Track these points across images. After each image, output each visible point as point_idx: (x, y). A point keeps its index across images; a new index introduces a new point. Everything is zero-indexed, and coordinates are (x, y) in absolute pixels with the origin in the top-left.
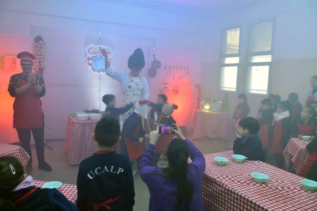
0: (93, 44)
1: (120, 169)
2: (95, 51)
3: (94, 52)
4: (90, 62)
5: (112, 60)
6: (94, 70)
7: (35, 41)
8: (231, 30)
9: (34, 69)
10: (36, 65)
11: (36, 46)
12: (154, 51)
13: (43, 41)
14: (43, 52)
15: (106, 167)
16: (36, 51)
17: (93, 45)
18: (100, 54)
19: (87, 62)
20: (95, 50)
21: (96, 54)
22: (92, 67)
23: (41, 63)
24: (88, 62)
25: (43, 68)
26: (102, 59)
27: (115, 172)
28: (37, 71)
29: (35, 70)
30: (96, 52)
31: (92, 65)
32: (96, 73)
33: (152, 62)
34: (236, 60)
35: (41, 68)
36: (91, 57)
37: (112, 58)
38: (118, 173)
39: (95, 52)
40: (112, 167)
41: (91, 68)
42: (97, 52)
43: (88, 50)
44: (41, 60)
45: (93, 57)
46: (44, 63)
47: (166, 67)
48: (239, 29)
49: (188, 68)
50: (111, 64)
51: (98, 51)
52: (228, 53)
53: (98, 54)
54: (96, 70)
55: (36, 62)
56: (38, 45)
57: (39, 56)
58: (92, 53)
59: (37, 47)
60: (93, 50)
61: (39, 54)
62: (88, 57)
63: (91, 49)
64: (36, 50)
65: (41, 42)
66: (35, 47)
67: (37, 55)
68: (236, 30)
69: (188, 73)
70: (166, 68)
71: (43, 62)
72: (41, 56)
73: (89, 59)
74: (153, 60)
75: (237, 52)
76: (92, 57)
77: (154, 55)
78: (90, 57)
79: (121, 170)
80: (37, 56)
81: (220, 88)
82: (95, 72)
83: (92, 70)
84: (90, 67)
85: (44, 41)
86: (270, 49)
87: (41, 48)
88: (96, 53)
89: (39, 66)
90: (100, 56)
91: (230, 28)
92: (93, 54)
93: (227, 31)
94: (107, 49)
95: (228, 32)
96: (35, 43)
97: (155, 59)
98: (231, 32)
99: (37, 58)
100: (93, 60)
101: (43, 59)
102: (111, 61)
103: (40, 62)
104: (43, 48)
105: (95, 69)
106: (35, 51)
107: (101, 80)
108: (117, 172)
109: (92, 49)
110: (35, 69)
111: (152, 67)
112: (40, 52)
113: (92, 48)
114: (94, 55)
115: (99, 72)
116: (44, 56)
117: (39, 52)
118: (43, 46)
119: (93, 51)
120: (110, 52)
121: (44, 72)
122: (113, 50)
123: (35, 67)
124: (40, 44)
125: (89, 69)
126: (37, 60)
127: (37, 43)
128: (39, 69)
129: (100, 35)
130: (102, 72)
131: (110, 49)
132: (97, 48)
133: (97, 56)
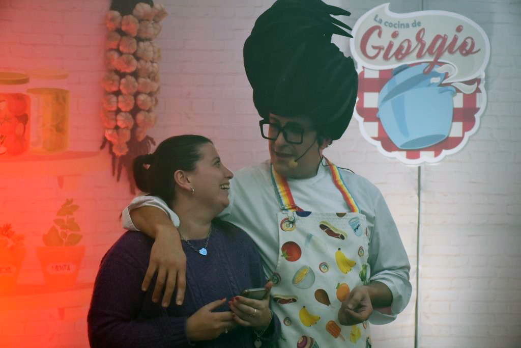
0: (387, 5)
2: (396, 43)
3: (391, 45)
4: (371, 100)
5: (482, 87)
6: (389, 145)
7: (113, 7)
9: (107, 146)
10: (117, 128)
11: (119, 31)
14: (152, 62)
16: (120, 53)
17: (385, 11)
18: (419, 55)
20: (395, 35)
21: (398, 59)
22: (381, 129)
23: (140, 117)
24: (362, 101)
25: (147, 138)
26: (430, 85)
28: (118, 154)
29: (111, 152)
30: (401, 48)
31: (380, 114)
32: (400, 156)
35: (141, 138)
36: (376, 75)
37: (483, 76)
39: (394, 50)
41: (376, 135)
42: (406, 45)
43: (360, 38)
44: (142, 97)
45: (386, 76)
46: (152, 115)
50: (477, 110)
51: (414, 43)
53: (411, 60)
54: (398, 144)
55: (118, 111)
56: (130, 23)
57: (130, 78)
58: (382, 53)
59: (123, 34)
60: (384, 42)
61: (133, 69)
62: (361, 75)
63: (375, 34)
64: (118, 50)
65: (142, 8)
66: (118, 36)
67: (122, 75)
71: (149, 111)
72: (141, 80)
73: (363, 85)
76: (381, 72)
78: (368, 75)
80: (123, 81)
82: (396, 154)
83: (378, 144)
84: (368, 131)
85: (158, 5)
87: (143, 40)
89: (128, 133)
90: (419, 70)
92: (386, 57)
94: (459, 29)
96: (116, 13)
99: (124, 91)
100: (386, 89)
101: (150, 94)
102: (478, 90)
103: (135, 111)
104: (149, 40)
105: (397, 139)
106: (116, 55)
107: (421, 192)
109: (380, 35)
110: (111, 145)
112: (138, 59)
113: (382, 25)
114: (393, 65)
115: (413, 153)
116: (152, 76)
117: (134, 62)
118: (151, 29)
119: (386, 46)
120: (473, 45)
122: (490, 35)
123: (108, 134)
124: (141, 20)
125: (364, 140)
126: (121, 98)
127: (123, 14)
128: (130, 144)
130: (432, 153)
131: (473, 28)
132: (408, 26)
133: (405, 68)
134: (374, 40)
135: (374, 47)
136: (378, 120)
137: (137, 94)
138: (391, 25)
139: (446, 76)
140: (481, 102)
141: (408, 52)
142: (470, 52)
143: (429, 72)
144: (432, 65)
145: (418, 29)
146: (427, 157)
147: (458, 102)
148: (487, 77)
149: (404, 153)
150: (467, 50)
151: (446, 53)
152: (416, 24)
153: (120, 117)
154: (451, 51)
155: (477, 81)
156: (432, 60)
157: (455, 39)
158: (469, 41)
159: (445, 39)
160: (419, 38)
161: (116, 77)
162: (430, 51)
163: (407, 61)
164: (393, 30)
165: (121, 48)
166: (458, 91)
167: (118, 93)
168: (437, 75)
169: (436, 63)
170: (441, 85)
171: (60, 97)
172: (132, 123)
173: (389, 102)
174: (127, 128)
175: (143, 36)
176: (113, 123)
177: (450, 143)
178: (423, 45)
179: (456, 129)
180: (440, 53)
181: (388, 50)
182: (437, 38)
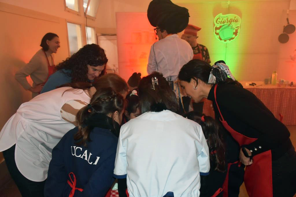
0: (221, 13)
2: (223, 21)
4: (218, 31)
5: (239, 28)
6: (221, 39)
12: (288, 14)
17: (221, 15)
18: (227, 23)
19: (215, 31)
20: (223, 19)
26: (229, 28)
30: (224, 21)
31: (219, 34)
33: (284, 26)
36: (219, 27)
37: (239, 26)
41: (218, 37)
43: (216, 20)
45: (221, 27)
50: (238, 32)
51: (226, 20)
54: (223, 39)
58: (220, 22)
63: (219, 19)
73: (217, 29)
74: (286, 24)
77: (288, 20)
78: (217, 27)
82: (222, 41)
83: (219, 39)
88: (224, 22)
90: (227, 25)
92: (221, 23)
94: (235, 17)
97: (288, 23)
100: (221, 29)
102: (238, 29)
109: (220, 19)
111: (284, 32)
113: (220, 18)
114: (222, 25)
120: (238, 20)
122: (241, 18)
125: (216, 39)
129: (229, 4)
130: (229, 40)
131: (238, 17)
132: (225, 17)
133: (224, 25)
134: (219, 20)
135: (219, 22)
136: (219, 35)
138: (222, 17)
139: (232, 26)
140: (239, 31)
141: (225, 22)
142: (237, 21)
143: (229, 26)
144: (229, 24)
145: (227, 18)
146: (228, 41)
147: (234, 31)
148: (240, 26)
149: (224, 41)
150: (236, 21)
151: (232, 22)
152: (227, 17)
154: (233, 21)
155: (238, 27)
156: (229, 23)
157: (234, 19)
158: (237, 20)
159: (232, 19)
160: (227, 19)
162: (229, 22)
164: (222, 18)
166: (234, 29)
168: (230, 26)
169: (230, 24)
170: (231, 28)
173: (221, 32)
177: (232, 38)
179: (234, 36)
180: (231, 22)
181: (221, 22)
182: (231, 19)
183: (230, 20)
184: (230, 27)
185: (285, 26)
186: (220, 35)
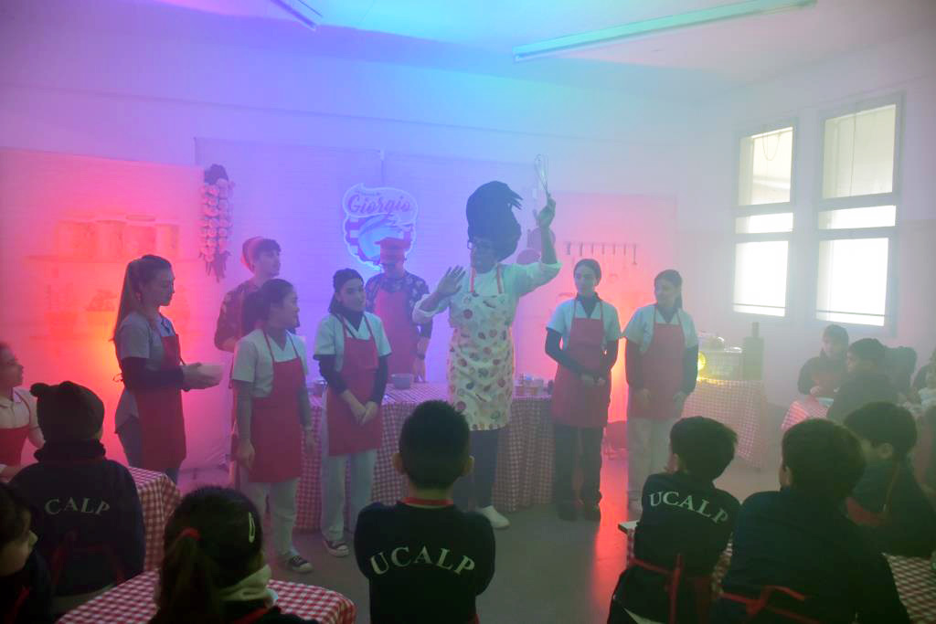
1: (466, 559)
2: (368, 205)
4: (354, 234)
5: (414, 228)
6: (364, 258)
7: (206, 180)
8: (765, 134)
9: (202, 256)
10: (207, 246)
12: (535, 199)
13: (227, 179)
14: (228, 211)
15: (424, 551)
16: (209, 206)
17: (361, 187)
18: (380, 211)
19: (345, 233)
20: (366, 200)
21: (369, 213)
22: (360, 250)
23: (220, 240)
24: (349, 234)
25: (226, 252)
27: (449, 568)
28: (209, 261)
29: (204, 259)
30: (370, 207)
31: (360, 242)
32: (370, 264)
33: (529, 231)
34: (785, 222)
36: (357, 221)
37: (414, 223)
38: (458, 570)
39: (366, 207)
40: (445, 552)
41: (357, 251)
42: (373, 205)
43: (348, 201)
44: (222, 230)
45: (362, 222)
46: (228, 240)
47: (569, 245)
48: (791, 128)
49: (635, 246)
50: (411, 240)
51: (377, 205)
52: (757, 201)
53: (376, 213)
54: (369, 257)
55: (208, 237)
56: (214, 190)
57: (215, 219)
58: (360, 209)
59: (210, 195)
60: (360, 203)
61: (215, 215)
62: (348, 220)
63: (356, 199)
64: (207, 203)
65: (222, 181)
66: (207, 196)
67: (210, 218)
68: (781, 133)
69: (635, 263)
70: (572, 247)
71: (226, 237)
72: (221, 221)
73: (350, 226)
74: (531, 226)
75: (787, 199)
76: (360, 219)
78: (353, 220)
79: (468, 563)
80: (211, 221)
81: (735, 306)
82: (367, 263)
83: (358, 257)
84: (352, 250)
85: (231, 180)
86: (888, 188)
87: (222, 199)
88: (370, 210)
89: (214, 249)
91: (764, 128)
92: (361, 211)
93: (753, 137)
94: (402, 198)
95: (757, 142)
96: (207, 184)
98: (765, 139)
99: (211, 226)
100: (362, 229)
101: (227, 229)
103: (217, 237)
104: (226, 199)
105: (368, 254)
106: (206, 207)
108: (456, 567)
109: (358, 200)
110: (205, 256)
111: (528, 246)
112: (219, 209)
113: (360, 195)
114: (367, 216)
115: (377, 262)
116: (228, 219)
117: (217, 210)
118: (227, 193)
119: (361, 205)
120: (409, 206)
121: (227, 263)
123: (204, 250)
124: (220, 188)
125: (350, 255)
126: (209, 231)
127: (210, 184)
128: (215, 255)
129: (382, 158)
131: (408, 197)
132: (373, 195)
133: (372, 217)
134: (355, 202)
135: (355, 206)
137: (218, 229)
138: (365, 195)
139: (394, 222)
140: (413, 235)
141: (374, 209)
143: (383, 221)
144: (389, 215)
145: (378, 198)
148: (417, 224)
149: (372, 262)
150: (405, 208)
151: (395, 210)
152: (378, 194)
153: (209, 241)
154: (397, 208)
155: (411, 225)
156: (386, 213)
157: (400, 202)
158: (407, 204)
159: (394, 203)
160: (380, 202)
161: (206, 219)
162: (386, 209)
163: (373, 214)
164: (364, 197)
165: (210, 203)
166: (400, 230)
167: (207, 227)
168: (390, 221)
170: (392, 227)
171: (175, 229)
172: (215, 245)
173: (363, 236)
174: (212, 247)
175: (222, 196)
176: (205, 244)
178: (382, 205)
180: (391, 210)
181: (363, 208)
182: (390, 201)
183: (388, 204)
184: (390, 224)
185: (532, 229)
186: (361, 244)
